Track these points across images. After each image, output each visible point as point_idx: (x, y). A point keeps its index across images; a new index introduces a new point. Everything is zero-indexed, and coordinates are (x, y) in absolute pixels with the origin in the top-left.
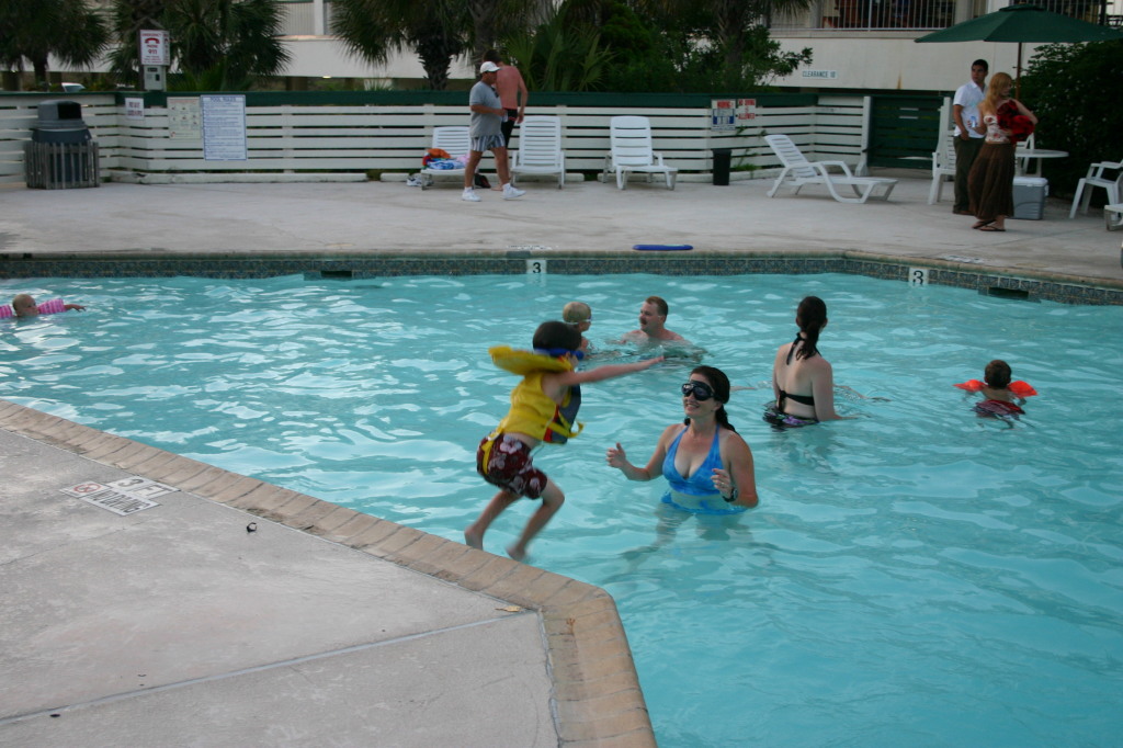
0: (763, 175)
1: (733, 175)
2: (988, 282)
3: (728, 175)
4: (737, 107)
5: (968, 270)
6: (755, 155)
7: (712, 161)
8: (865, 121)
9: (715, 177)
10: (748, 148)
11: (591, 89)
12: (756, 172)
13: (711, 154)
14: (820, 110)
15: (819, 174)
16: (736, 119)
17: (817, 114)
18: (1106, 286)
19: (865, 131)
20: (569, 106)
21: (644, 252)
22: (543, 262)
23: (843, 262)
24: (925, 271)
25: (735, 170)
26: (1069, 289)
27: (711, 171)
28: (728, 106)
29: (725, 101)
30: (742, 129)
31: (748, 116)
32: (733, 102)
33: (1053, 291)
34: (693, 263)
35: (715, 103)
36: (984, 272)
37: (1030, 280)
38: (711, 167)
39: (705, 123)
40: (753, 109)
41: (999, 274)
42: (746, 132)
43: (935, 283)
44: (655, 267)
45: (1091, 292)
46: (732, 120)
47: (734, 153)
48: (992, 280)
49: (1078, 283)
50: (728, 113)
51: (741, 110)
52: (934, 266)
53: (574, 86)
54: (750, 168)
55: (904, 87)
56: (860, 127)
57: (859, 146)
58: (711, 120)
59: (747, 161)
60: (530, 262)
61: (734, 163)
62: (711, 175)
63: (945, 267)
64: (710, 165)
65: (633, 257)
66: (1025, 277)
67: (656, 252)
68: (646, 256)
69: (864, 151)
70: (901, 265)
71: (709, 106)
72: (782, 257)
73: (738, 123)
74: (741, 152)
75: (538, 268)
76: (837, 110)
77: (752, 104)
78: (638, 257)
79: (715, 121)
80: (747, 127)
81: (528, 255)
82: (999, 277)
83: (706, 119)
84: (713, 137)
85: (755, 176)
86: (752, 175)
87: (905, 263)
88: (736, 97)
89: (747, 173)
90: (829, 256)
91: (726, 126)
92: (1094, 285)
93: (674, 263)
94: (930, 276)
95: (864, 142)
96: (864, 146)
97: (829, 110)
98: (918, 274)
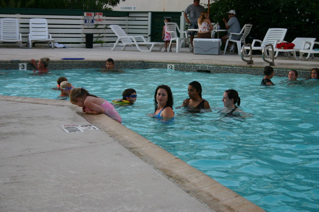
0: (107, 45)
1: (94, 45)
2: (196, 68)
3: (92, 45)
4: (95, 16)
5: (189, 64)
6: (103, 37)
7: (85, 38)
8: (149, 23)
9: (86, 45)
10: (100, 34)
11: (31, 7)
12: (104, 44)
13: (85, 36)
14: (130, 18)
15: (133, 42)
16: (94, 21)
17: (129, 20)
18: (237, 67)
19: (149, 27)
20: (21, 14)
21: (66, 60)
22: (25, 64)
23: (142, 64)
24: (173, 66)
25: (95, 43)
26: (225, 69)
27: (85, 43)
28: (91, 15)
29: (90, 13)
30: (97, 25)
31: (100, 20)
32: (93, 14)
33: (219, 70)
34: (85, 65)
35: (85, 14)
36: (195, 64)
37: (211, 66)
38: (85, 41)
39: (81, 22)
40: (101, 17)
41: (200, 65)
42: (99, 27)
43: (177, 70)
44: (70, 66)
45: (232, 69)
46: (93, 21)
47: (94, 35)
48: (197, 67)
49: (227, 66)
50: (91, 18)
51: (97, 17)
52: (176, 63)
53: (23, 6)
54: (101, 42)
55: (166, 11)
56: (147, 25)
57: (147, 34)
58: (84, 21)
59: (99, 39)
60: (20, 64)
61: (94, 40)
62: (85, 44)
63: (180, 64)
64: (85, 40)
65: (61, 62)
66: (209, 65)
67: (70, 60)
68: (66, 62)
69: (149, 36)
70: (164, 64)
71: (83, 15)
72: (119, 62)
73: (95, 23)
74: (97, 35)
75: (24, 67)
76: (137, 19)
77: (101, 15)
78: (63, 62)
79: (86, 21)
80: (99, 25)
81: (20, 62)
82: (200, 66)
83: (82, 20)
84: (85, 28)
85: (103, 46)
86: (102, 45)
87: (166, 63)
88: (94, 12)
89: (100, 44)
90: (137, 62)
91: (90, 24)
92: (233, 67)
93: (77, 65)
94: (175, 68)
95: (149, 32)
96: (149, 34)
97: (134, 19)
98: (171, 67)
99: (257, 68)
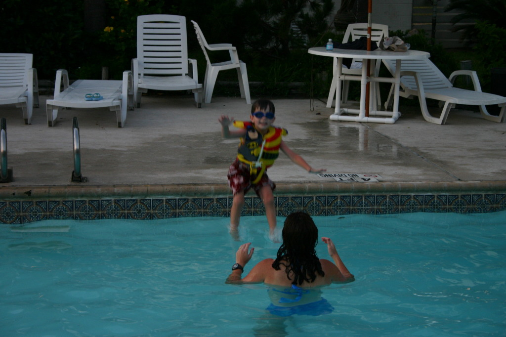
99: (49, 197)
